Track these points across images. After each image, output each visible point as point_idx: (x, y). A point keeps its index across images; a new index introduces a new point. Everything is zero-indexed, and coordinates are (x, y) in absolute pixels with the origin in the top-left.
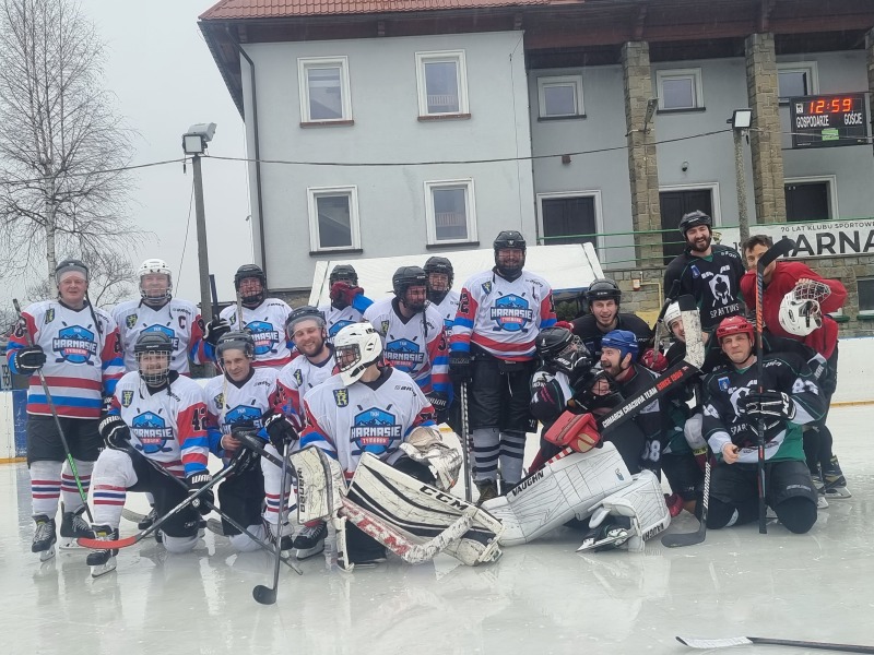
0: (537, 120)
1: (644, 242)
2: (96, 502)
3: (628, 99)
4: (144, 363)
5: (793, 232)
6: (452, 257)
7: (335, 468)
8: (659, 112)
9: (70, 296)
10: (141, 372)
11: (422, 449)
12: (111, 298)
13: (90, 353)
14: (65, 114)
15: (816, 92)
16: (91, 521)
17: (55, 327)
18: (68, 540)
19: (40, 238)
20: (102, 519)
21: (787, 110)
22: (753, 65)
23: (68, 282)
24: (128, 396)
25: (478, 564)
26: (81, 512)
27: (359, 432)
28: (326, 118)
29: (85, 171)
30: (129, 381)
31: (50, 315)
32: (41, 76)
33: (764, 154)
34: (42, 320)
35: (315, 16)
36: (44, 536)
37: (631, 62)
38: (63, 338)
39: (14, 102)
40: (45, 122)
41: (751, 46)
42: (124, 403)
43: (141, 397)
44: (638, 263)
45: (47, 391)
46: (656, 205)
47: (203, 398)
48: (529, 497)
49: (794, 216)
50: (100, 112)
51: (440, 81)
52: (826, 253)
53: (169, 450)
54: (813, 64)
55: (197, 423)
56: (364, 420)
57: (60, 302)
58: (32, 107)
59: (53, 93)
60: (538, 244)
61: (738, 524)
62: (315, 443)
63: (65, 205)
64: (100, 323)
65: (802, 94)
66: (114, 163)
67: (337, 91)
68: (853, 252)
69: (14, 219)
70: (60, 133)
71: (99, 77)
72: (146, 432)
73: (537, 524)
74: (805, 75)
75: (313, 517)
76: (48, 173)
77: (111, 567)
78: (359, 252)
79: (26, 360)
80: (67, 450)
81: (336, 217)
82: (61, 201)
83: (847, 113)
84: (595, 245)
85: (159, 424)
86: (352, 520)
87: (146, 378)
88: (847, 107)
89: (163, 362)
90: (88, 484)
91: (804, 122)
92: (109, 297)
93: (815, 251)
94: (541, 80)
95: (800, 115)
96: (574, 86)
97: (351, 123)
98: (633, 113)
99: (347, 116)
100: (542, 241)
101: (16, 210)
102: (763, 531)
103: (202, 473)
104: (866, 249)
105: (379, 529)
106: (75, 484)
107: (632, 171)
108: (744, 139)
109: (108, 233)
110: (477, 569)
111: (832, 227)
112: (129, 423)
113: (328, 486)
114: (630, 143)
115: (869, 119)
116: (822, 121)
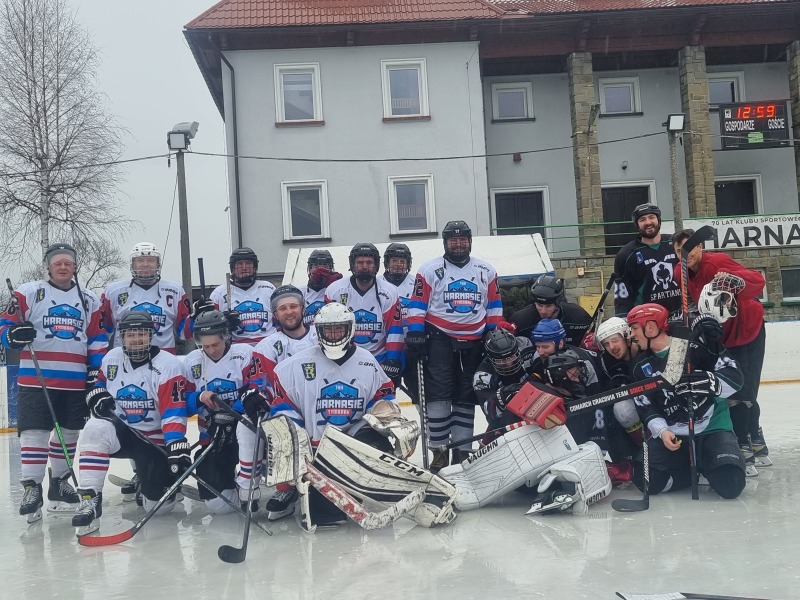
0: (491, 122)
1: (588, 233)
2: (82, 468)
3: (573, 104)
4: (128, 340)
5: (722, 226)
6: (411, 245)
7: (302, 435)
8: (601, 116)
9: (60, 277)
10: (124, 348)
11: (383, 420)
12: (100, 282)
13: (77, 329)
14: (60, 113)
15: (743, 100)
16: (76, 485)
17: (45, 305)
18: (55, 503)
19: (35, 226)
20: (86, 483)
21: (717, 116)
22: (685, 74)
23: (59, 264)
24: (113, 370)
25: (435, 526)
26: (67, 477)
27: (325, 403)
28: (298, 119)
29: (78, 165)
30: (115, 357)
31: (40, 294)
32: (39, 79)
33: (696, 156)
34: (33, 299)
35: (290, 26)
36: (31, 500)
37: (575, 71)
38: (52, 316)
39: (14, 101)
40: (42, 120)
41: (684, 57)
42: (109, 376)
43: (125, 371)
44: (582, 253)
45: (36, 364)
46: (598, 201)
47: (183, 371)
48: (482, 465)
49: (723, 210)
50: (93, 111)
51: (403, 87)
52: (752, 244)
53: (151, 420)
54: (740, 74)
55: (176, 395)
56: (330, 392)
57: (50, 282)
58: (30, 107)
59: (50, 94)
60: (492, 234)
61: (673, 490)
62: (284, 412)
63: (59, 196)
64: (87, 302)
65: (730, 101)
66: (104, 157)
67: (309, 94)
68: (777, 244)
69: (12, 209)
70: (55, 131)
71: (93, 80)
72: (130, 403)
73: (490, 489)
74: (732, 84)
75: (279, 481)
76: (44, 166)
77: (95, 528)
78: (328, 241)
79: (18, 335)
80: (54, 419)
81: (307, 209)
82: (55, 193)
83: (771, 118)
84: (543, 236)
85: (141, 397)
86: (315, 486)
87: (128, 353)
88: (770, 113)
89: (145, 338)
90: (74, 451)
91: (732, 126)
92: (98, 281)
93: (743, 243)
94: (495, 86)
95: (728, 120)
96: (525, 93)
97: (322, 123)
98: (578, 117)
99: (318, 117)
100: (495, 232)
101: (13, 200)
102: (695, 497)
103: (180, 442)
104: (789, 242)
105: (340, 496)
106: (62, 451)
107: (577, 169)
108: (678, 140)
109: (98, 222)
110: (434, 530)
111: (758, 221)
112: (114, 395)
113: (295, 453)
114: (575, 143)
115: (790, 124)
116: (748, 125)
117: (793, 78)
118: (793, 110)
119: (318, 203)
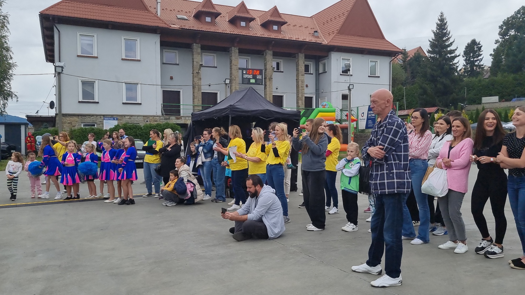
0: (163, 63)
3: (193, 62)
8: (203, 67)
15: (250, 68)
21: (241, 71)
22: (232, 56)
28: (87, 54)
37: (195, 50)
41: (231, 50)
46: (200, 97)
51: (130, 48)
54: (249, 58)
65: (246, 67)
74: (247, 61)
78: (97, 102)
81: (88, 89)
83: (258, 75)
88: (258, 73)
91: (246, 76)
94: (164, 50)
95: (244, 74)
97: (97, 58)
98: (195, 67)
99: (95, 55)
107: (193, 85)
114: (193, 76)
115: (263, 78)
116: (250, 76)
117: (265, 62)
118: (265, 73)
119: (94, 88)
